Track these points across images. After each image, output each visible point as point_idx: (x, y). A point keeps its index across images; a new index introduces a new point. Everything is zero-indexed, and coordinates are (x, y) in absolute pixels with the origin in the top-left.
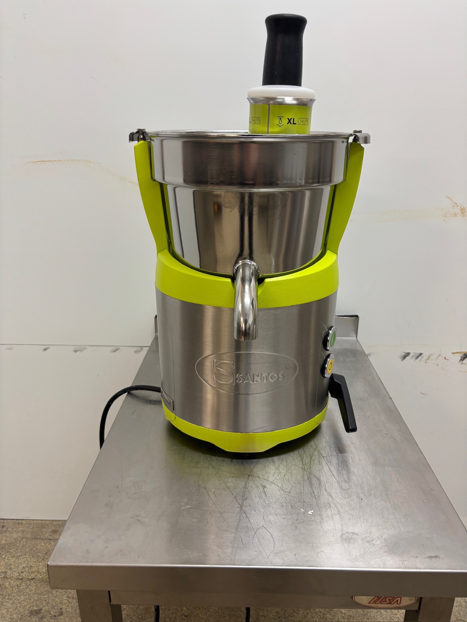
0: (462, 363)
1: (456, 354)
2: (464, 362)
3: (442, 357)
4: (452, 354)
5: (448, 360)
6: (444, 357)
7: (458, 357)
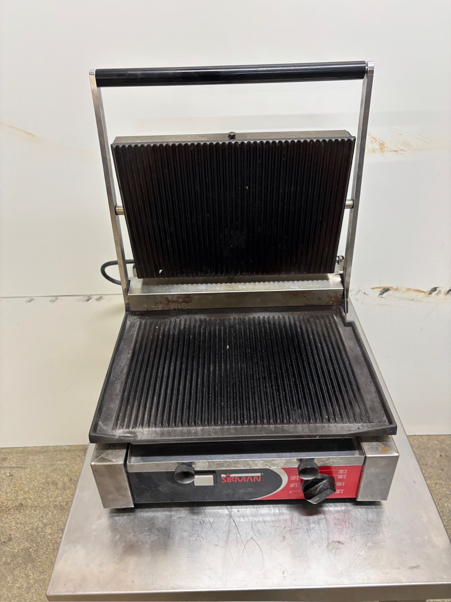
0: (382, 297)
1: (375, 289)
2: (383, 296)
3: (362, 292)
4: (372, 290)
5: (367, 295)
6: (363, 292)
7: (378, 292)
